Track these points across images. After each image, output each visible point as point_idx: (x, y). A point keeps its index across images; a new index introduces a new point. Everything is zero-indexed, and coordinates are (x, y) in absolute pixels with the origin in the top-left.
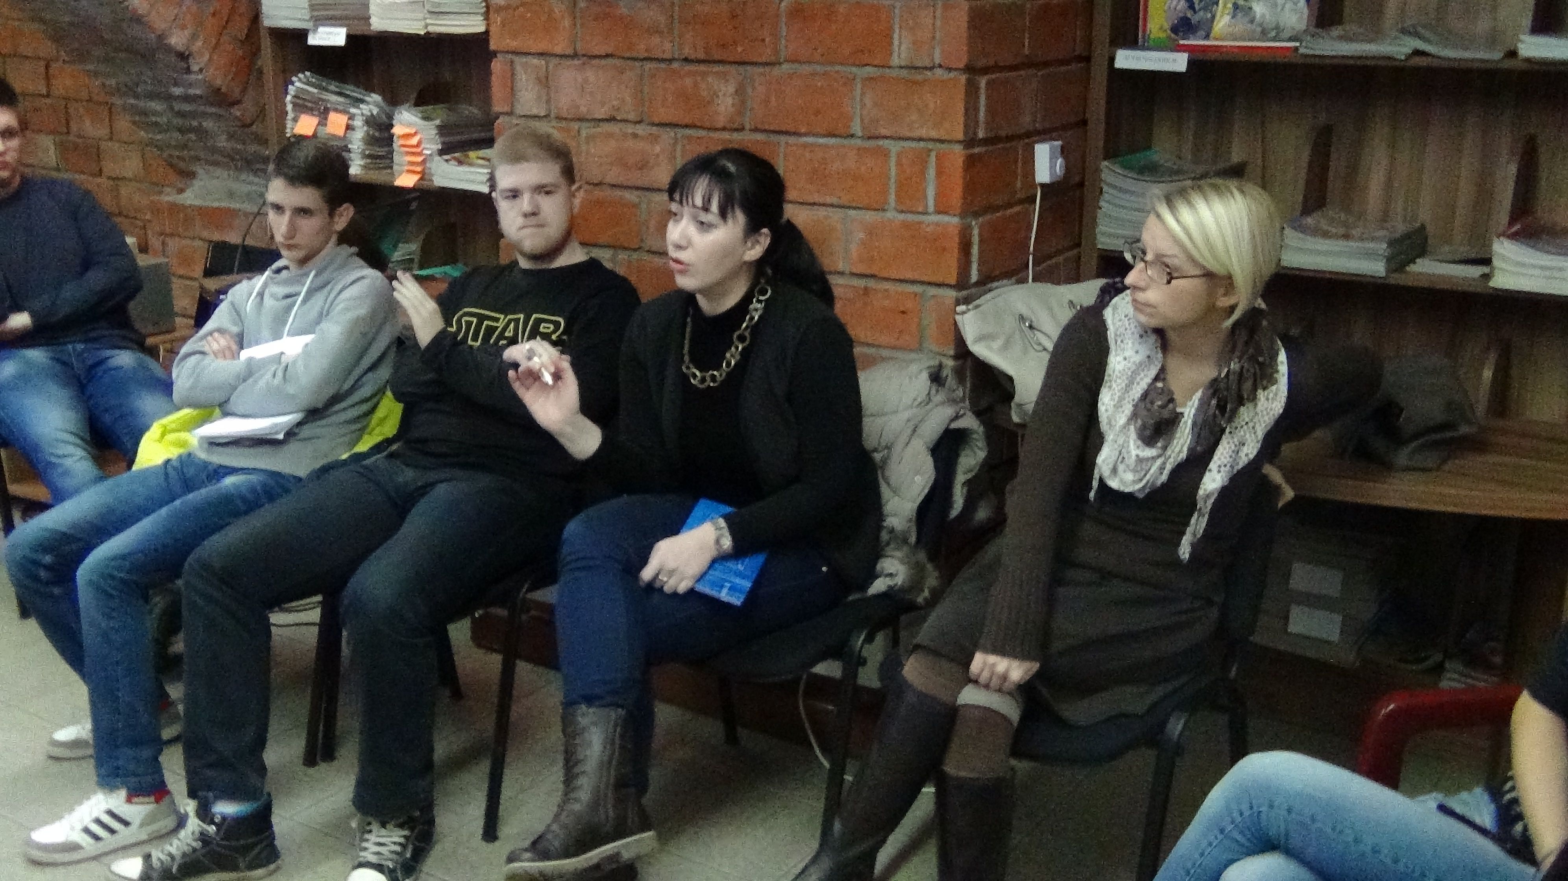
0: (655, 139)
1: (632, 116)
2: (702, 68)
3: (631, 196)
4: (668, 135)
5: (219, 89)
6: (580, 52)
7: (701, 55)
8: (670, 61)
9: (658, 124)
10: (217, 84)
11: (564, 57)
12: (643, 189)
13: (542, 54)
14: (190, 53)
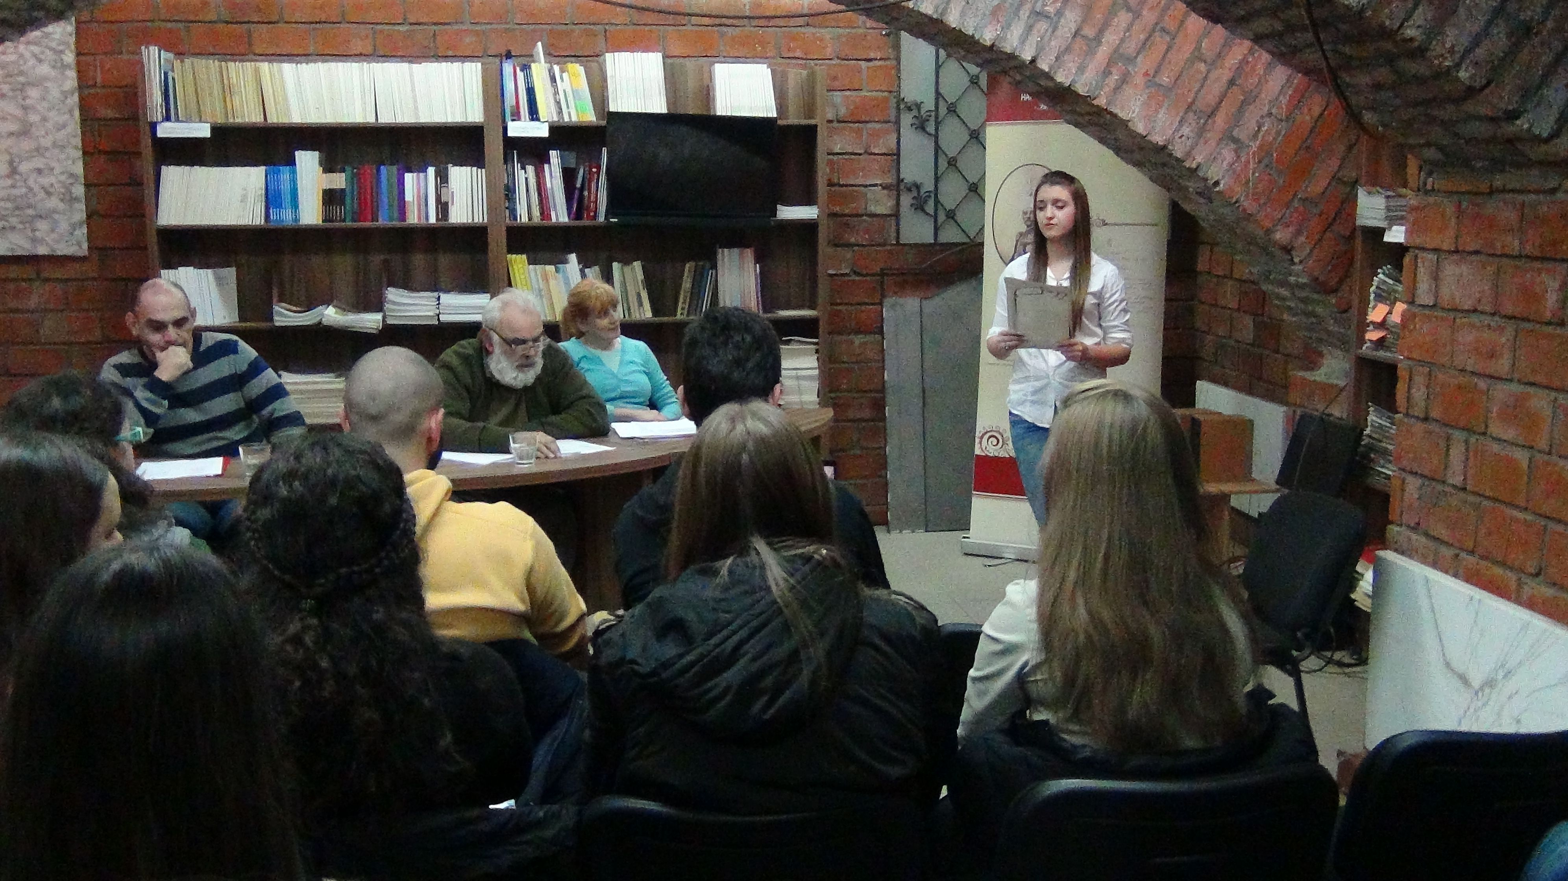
0: (1501, 329)
1: (1488, 309)
2: (1537, 265)
3: (1482, 384)
4: (1511, 328)
5: (1317, 279)
6: (1460, 249)
7: (1537, 253)
8: (1517, 257)
9: (1505, 317)
10: (1316, 274)
11: (1450, 252)
12: (1491, 377)
13: (1436, 250)
14: (1293, 248)
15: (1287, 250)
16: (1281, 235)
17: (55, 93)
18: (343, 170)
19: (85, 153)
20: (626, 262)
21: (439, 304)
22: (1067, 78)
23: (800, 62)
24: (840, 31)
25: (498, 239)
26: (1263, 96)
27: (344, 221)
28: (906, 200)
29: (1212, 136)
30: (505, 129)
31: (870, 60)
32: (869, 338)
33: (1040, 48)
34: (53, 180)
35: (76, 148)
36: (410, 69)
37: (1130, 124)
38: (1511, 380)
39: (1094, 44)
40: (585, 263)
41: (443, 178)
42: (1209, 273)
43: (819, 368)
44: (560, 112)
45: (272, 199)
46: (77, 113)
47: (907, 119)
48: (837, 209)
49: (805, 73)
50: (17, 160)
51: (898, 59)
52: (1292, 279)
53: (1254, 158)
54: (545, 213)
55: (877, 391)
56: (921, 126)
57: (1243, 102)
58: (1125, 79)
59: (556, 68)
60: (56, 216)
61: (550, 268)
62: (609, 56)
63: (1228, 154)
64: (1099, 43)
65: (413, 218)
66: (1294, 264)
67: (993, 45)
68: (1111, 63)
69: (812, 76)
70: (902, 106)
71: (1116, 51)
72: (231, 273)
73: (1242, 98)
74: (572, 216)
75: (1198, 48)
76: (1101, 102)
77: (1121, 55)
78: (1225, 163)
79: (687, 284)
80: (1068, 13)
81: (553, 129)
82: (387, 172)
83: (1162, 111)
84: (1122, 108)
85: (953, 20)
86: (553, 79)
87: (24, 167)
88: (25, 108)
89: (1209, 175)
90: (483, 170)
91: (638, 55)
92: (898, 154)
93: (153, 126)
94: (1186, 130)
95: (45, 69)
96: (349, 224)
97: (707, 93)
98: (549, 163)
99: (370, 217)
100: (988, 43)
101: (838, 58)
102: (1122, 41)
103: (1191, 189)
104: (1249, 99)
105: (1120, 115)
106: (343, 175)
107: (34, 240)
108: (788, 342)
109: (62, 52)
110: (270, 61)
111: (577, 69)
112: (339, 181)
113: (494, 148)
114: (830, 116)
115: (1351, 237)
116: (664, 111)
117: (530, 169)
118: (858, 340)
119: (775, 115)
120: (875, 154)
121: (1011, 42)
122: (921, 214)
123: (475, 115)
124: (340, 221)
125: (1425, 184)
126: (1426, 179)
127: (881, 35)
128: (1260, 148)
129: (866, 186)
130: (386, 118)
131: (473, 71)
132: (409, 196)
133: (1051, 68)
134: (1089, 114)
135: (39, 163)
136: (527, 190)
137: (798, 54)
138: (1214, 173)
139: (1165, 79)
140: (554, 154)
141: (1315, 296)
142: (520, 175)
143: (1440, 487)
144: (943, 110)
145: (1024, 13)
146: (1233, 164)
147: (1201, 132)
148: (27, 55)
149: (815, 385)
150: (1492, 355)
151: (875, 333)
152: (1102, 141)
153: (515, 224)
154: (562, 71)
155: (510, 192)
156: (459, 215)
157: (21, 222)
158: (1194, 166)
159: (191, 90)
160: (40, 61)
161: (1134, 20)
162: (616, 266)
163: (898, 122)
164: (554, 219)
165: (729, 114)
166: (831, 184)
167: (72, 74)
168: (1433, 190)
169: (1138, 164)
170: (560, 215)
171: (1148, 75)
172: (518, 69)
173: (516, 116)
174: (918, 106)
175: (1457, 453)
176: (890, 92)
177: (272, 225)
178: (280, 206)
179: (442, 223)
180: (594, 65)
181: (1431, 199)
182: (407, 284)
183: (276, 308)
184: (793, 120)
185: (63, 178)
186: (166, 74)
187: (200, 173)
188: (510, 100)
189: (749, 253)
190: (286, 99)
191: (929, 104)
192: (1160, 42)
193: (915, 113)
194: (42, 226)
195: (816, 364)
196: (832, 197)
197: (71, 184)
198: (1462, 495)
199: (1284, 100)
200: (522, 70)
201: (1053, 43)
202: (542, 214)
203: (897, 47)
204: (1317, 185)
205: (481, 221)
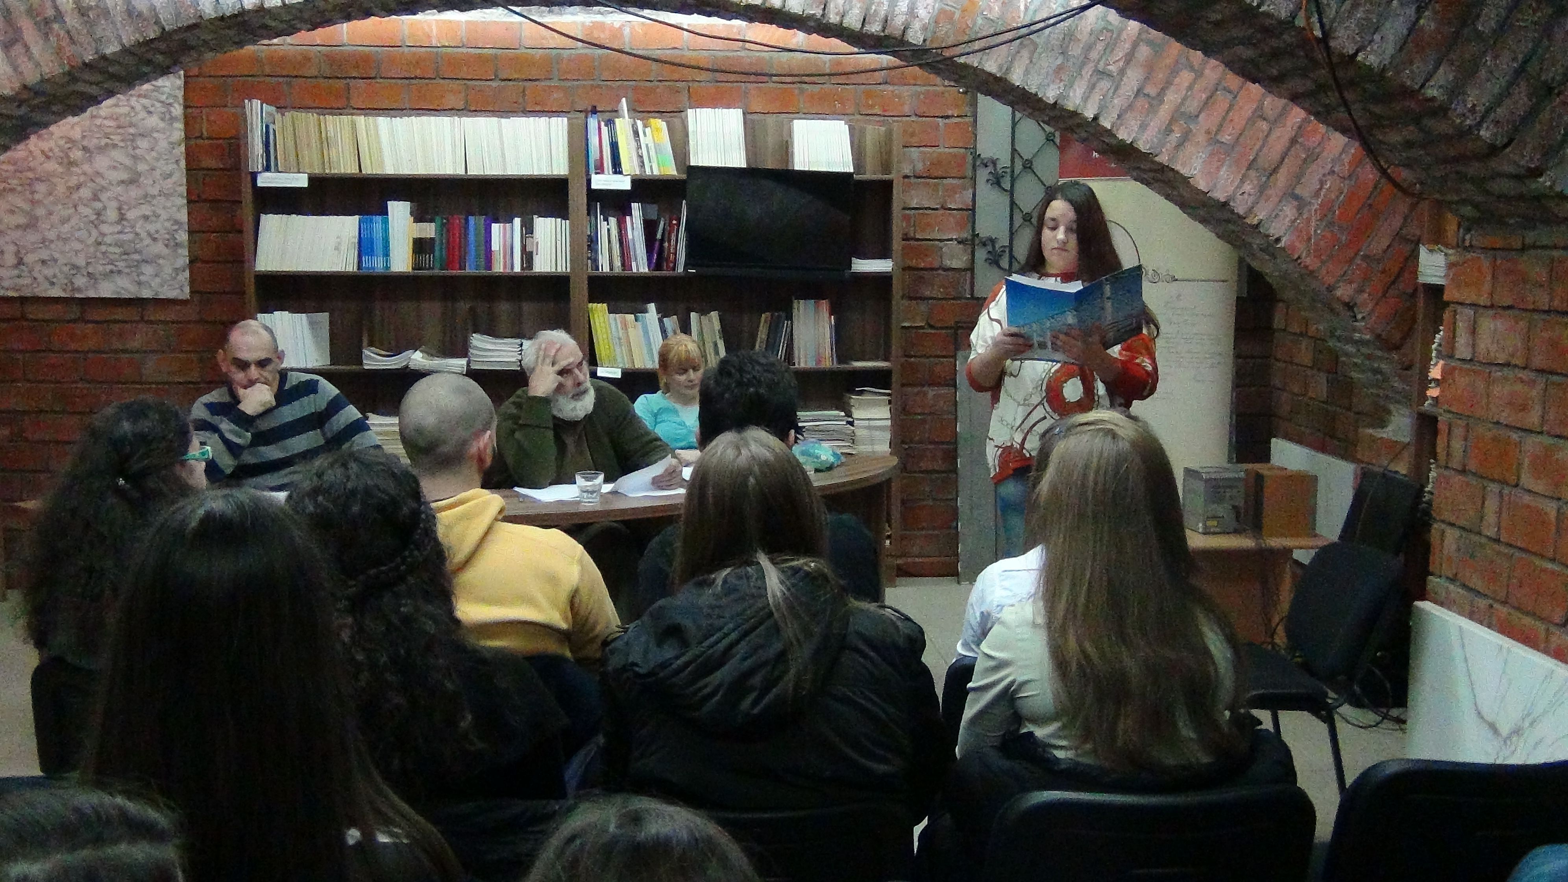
0: (1532, 382)
1: (1520, 362)
3: (1515, 436)
4: (1541, 381)
5: (1380, 335)
6: (1496, 304)
8: (1547, 312)
9: (1537, 371)
10: (1379, 331)
11: (1485, 307)
12: (1525, 430)
13: (1473, 305)
14: (1356, 304)
15: (1350, 306)
16: (1344, 292)
17: (163, 145)
18: (431, 221)
19: (189, 202)
20: (703, 312)
21: (521, 350)
22: (1129, 134)
23: (878, 119)
24: (918, 89)
25: (579, 290)
26: (1325, 154)
27: (433, 269)
28: (981, 254)
29: (1274, 193)
30: (589, 182)
31: (947, 117)
32: (943, 391)
33: (1102, 107)
34: (158, 226)
35: (181, 196)
36: (499, 123)
37: (1191, 180)
38: (1541, 433)
39: (1155, 102)
40: (664, 313)
41: (528, 229)
42: (1284, 330)
43: (891, 418)
44: (642, 165)
45: (364, 246)
46: (183, 163)
47: (983, 175)
48: (913, 263)
49: (883, 129)
50: (125, 207)
51: (975, 116)
52: (1357, 336)
53: (1316, 213)
54: (625, 264)
55: (948, 443)
56: (996, 181)
57: (1305, 159)
58: (1186, 136)
59: (639, 123)
60: (161, 261)
61: (631, 317)
62: (690, 112)
63: (1289, 211)
64: (1162, 102)
65: (499, 267)
66: (1356, 321)
67: (1056, 103)
68: (1173, 120)
69: (889, 134)
70: (978, 163)
71: (1177, 109)
72: (324, 318)
73: (1304, 156)
74: (653, 265)
75: (1260, 107)
76: (1163, 159)
77: (1183, 114)
78: (1288, 219)
79: (762, 334)
80: (1129, 72)
81: (636, 182)
82: (475, 222)
83: (1224, 169)
84: (1184, 165)
85: (1016, 78)
86: (636, 133)
87: (131, 215)
88: (135, 158)
89: (1271, 231)
90: (568, 221)
91: (719, 111)
92: (973, 210)
93: (254, 176)
94: (1247, 187)
95: (153, 121)
96: (436, 272)
97: (786, 148)
98: (631, 215)
99: (458, 266)
100: (1052, 101)
101: (916, 115)
102: (1184, 99)
103: (1255, 246)
104: (1312, 157)
105: (1182, 172)
106: (433, 225)
107: (139, 283)
108: (861, 393)
109: (170, 104)
110: (365, 115)
111: (660, 124)
112: (429, 230)
113: (577, 199)
114: (907, 171)
115: (1414, 295)
116: (744, 165)
117: (613, 221)
118: (931, 392)
119: (852, 170)
120: (950, 209)
121: (1074, 100)
122: (996, 270)
123: (560, 168)
124: (430, 268)
125: (1464, 240)
126: (1464, 235)
127: (959, 92)
128: (1320, 205)
129: (940, 240)
130: (475, 171)
131: (559, 126)
132: (496, 245)
133: (1112, 126)
134: (1151, 170)
135: (146, 210)
136: (609, 242)
137: (877, 110)
138: (1275, 229)
139: (1226, 138)
140: (635, 207)
141: (1379, 353)
142: (603, 227)
143: (1475, 538)
144: (1018, 167)
145: (1088, 71)
146: (1296, 219)
147: (1262, 189)
148: (138, 107)
149: (887, 436)
150: (1524, 408)
151: (948, 385)
152: (1168, 197)
153: (595, 273)
154: (645, 126)
155: (592, 242)
156: (543, 265)
157: (130, 267)
158: (1255, 222)
159: (290, 143)
160: (150, 113)
161: (1195, 79)
162: (693, 315)
163: (974, 179)
164: (634, 270)
165: (807, 169)
166: (906, 238)
167: (180, 125)
168: (1471, 246)
169: (1203, 221)
170: (641, 266)
171: (1209, 133)
172: (603, 124)
173: (600, 169)
174: (994, 162)
175: (1491, 505)
176: (966, 148)
177: (363, 272)
178: (371, 253)
179: (527, 273)
180: (677, 121)
181: (1469, 256)
182: (492, 332)
183: (366, 352)
184: (869, 175)
185: (168, 224)
186: (267, 127)
187: (297, 220)
188: (594, 154)
189: (825, 305)
190: (380, 150)
191: (1004, 160)
192: (1222, 100)
193: (990, 169)
194: (148, 270)
195: (888, 415)
196: (907, 252)
197: (176, 230)
198: (1496, 546)
199: (1346, 159)
200: (606, 125)
201: (1116, 101)
202: (623, 265)
203: (974, 104)
204: (1379, 243)
205: (564, 270)
